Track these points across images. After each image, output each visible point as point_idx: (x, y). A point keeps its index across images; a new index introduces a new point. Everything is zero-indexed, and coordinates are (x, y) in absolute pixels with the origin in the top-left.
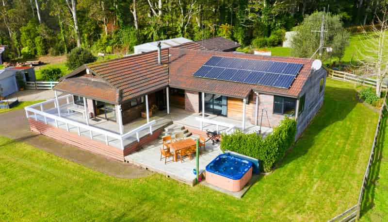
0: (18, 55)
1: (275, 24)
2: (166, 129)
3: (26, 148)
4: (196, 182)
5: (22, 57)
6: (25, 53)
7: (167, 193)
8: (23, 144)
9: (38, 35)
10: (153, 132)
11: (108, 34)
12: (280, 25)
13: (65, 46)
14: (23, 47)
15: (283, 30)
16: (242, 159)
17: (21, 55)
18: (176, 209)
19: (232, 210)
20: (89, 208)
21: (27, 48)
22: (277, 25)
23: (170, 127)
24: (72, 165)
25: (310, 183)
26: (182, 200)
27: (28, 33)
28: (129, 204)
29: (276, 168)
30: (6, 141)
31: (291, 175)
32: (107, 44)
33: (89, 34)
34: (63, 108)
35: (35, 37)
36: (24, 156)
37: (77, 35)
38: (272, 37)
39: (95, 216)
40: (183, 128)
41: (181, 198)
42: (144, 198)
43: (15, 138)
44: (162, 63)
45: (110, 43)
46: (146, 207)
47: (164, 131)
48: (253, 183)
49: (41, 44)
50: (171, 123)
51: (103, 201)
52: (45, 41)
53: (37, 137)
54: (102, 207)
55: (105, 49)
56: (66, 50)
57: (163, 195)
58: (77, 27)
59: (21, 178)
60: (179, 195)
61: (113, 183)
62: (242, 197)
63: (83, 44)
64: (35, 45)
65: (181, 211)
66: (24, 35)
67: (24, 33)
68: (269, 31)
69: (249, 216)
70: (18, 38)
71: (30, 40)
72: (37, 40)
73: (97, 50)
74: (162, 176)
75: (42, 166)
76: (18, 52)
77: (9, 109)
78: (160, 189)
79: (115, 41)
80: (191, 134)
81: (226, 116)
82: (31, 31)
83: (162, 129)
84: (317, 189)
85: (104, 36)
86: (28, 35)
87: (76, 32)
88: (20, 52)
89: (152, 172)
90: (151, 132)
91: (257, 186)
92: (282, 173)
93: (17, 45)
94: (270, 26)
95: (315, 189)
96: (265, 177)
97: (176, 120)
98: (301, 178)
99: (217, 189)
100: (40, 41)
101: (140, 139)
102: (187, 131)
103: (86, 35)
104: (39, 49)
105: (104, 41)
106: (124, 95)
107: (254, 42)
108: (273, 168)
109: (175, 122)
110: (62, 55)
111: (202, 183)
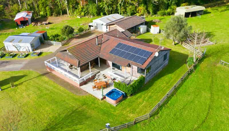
0: (38, 15)
1: (171, 2)
2: (97, 75)
3: (46, 78)
4: (102, 99)
5: (40, 17)
6: (41, 15)
7: (92, 102)
8: (44, 76)
9: (48, 5)
10: (91, 77)
11: (82, 5)
12: (175, 3)
13: (61, 11)
14: (40, 11)
15: (175, 7)
16: (120, 92)
17: (40, 15)
18: (94, 108)
19: (111, 110)
20: (67, 106)
21: (42, 12)
22: (172, 3)
23: (98, 74)
24: (62, 88)
25: (142, 103)
26: (96, 105)
27: (43, 4)
28: (79, 105)
29: (133, 95)
30: (38, 75)
31: (137, 99)
32: (82, 11)
33: (72, 5)
34: (58, 61)
35: (46, 6)
36: (45, 83)
37: (66, 6)
38: (169, 10)
39: (68, 109)
40: (104, 75)
41: (96, 104)
42: (84, 103)
43: (41, 74)
44: (98, 44)
45: (83, 11)
46: (84, 107)
47: (96, 76)
48: (122, 101)
49: (49, 10)
50: (99, 72)
51: (71, 104)
52: (51, 9)
53: (49, 74)
54: (71, 106)
55: (81, 14)
56: (61, 13)
57: (90, 103)
58: (66, 2)
59: (45, 92)
60: (95, 104)
61: (75, 97)
62: (116, 106)
63: (70, 11)
64: (46, 11)
65: (95, 109)
66: (41, 6)
67: (41, 5)
68: (168, 6)
69: (116, 113)
70: (38, 6)
71: (43, 8)
72: (47, 8)
73: (77, 14)
74: (92, 95)
75: (52, 88)
76: (38, 13)
77: (38, 57)
78: (90, 101)
79: (86, 10)
80: (106, 77)
81: (121, 70)
82: (44, 4)
83: (95, 75)
84: (143, 106)
85: (80, 7)
86: (43, 6)
87: (66, 5)
88: (39, 14)
89: (89, 93)
90: (90, 77)
91: (123, 102)
92: (134, 97)
93: (37, 10)
94: (169, 3)
95: (143, 105)
96: (127, 99)
97: (102, 71)
98: (140, 100)
99: (109, 102)
100: (49, 9)
101: (86, 80)
102: (105, 76)
103: (71, 6)
104: (48, 13)
105: (80, 9)
106: (80, 63)
107: (158, 13)
108: (131, 95)
109: (101, 72)
110: (60, 16)
111: (105, 100)
